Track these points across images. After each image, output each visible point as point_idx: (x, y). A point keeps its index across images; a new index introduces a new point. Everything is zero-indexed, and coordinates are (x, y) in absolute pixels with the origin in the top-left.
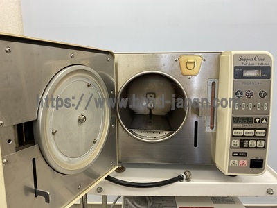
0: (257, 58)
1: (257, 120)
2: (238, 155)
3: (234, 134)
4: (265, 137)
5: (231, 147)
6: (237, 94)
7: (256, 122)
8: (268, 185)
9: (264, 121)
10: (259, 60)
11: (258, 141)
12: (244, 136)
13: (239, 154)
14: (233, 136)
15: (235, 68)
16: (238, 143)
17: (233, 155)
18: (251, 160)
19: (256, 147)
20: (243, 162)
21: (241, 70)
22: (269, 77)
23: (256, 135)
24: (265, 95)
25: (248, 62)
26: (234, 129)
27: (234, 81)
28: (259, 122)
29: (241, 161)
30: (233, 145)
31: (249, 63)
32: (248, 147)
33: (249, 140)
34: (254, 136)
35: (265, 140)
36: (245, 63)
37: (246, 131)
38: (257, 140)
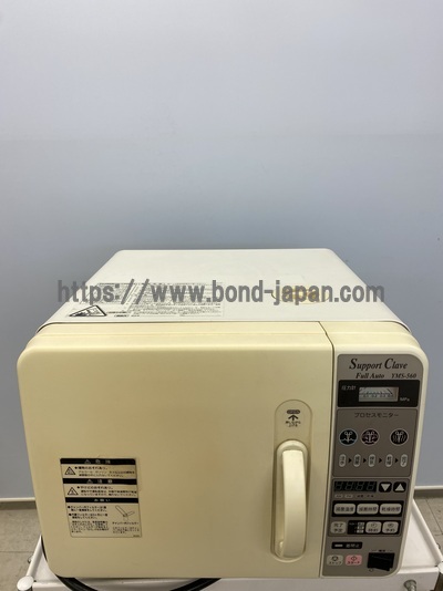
0: (390, 364)
1: (385, 487)
2: (344, 547)
3: (336, 512)
4: (400, 515)
5: (329, 534)
6: (343, 436)
7: (381, 490)
8: (407, 575)
9: (400, 488)
10: (395, 366)
11: (386, 524)
12: (356, 514)
13: (344, 545)
14: (333, 515)
15: (341, 383)
16: (343, 526)
17: (333, 547)
18: (370, 555)
19: (381, 533)
20: (354, 558)
21: (353, 388)
22: (414, 402)
23: (382, 512)
24: (403, 439)
25: (370, 371)
26: (335, 502)
27: (337, 412)
28: (389, 490)
29: (349, 558)
30: (332, 531)
31: (371, 374)
32: (365, 533)
33: (366, 522)
34: (379, 514)
35: (399, 522)
36: (364, 372)
37: (360, 506)
38: (383, 522)
